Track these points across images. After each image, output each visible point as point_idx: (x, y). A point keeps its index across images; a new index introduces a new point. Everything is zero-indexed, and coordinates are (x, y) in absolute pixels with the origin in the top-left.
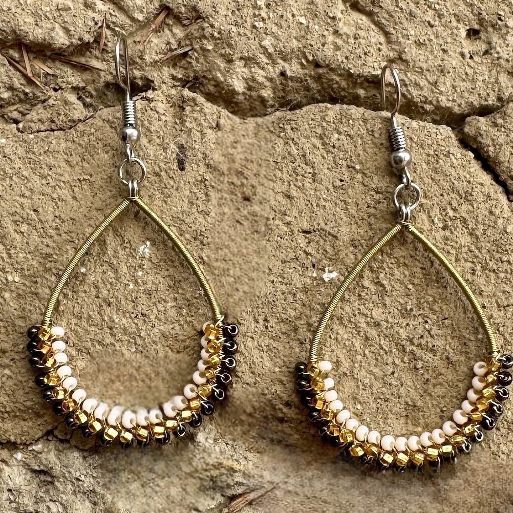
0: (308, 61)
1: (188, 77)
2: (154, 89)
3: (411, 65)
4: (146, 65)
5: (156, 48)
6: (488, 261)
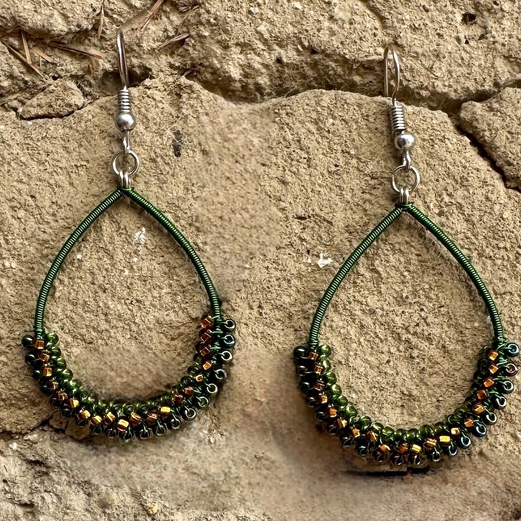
0: (303, 46)
1: (185, 65)
2: (152, 78)
3: (406, 49)
4: (144, 53)
5: (153, 35)
6: (484, 248)
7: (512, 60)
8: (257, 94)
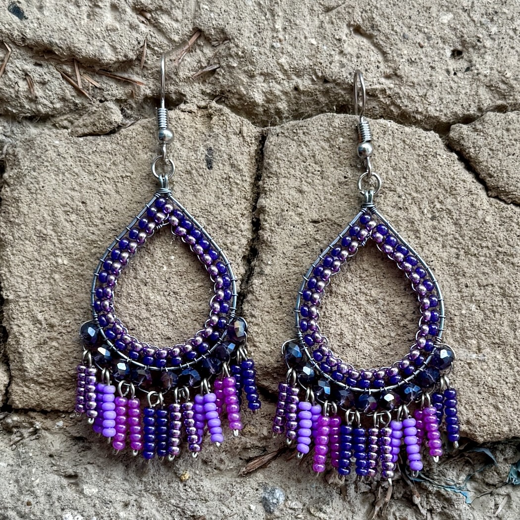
0: (317, 77)
1: (216, 92)
2: (185, 102)
3: (404, 80)
4: (180, 81)
5: (189, 66)
6: (470, 247)
7: (492, 88)
8: (277, 117)
